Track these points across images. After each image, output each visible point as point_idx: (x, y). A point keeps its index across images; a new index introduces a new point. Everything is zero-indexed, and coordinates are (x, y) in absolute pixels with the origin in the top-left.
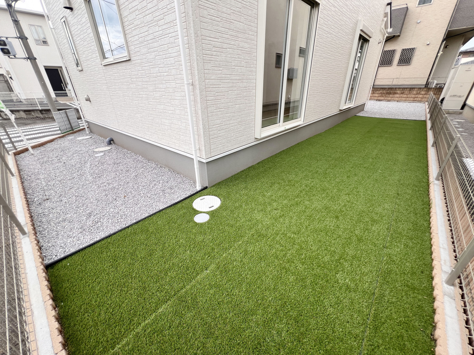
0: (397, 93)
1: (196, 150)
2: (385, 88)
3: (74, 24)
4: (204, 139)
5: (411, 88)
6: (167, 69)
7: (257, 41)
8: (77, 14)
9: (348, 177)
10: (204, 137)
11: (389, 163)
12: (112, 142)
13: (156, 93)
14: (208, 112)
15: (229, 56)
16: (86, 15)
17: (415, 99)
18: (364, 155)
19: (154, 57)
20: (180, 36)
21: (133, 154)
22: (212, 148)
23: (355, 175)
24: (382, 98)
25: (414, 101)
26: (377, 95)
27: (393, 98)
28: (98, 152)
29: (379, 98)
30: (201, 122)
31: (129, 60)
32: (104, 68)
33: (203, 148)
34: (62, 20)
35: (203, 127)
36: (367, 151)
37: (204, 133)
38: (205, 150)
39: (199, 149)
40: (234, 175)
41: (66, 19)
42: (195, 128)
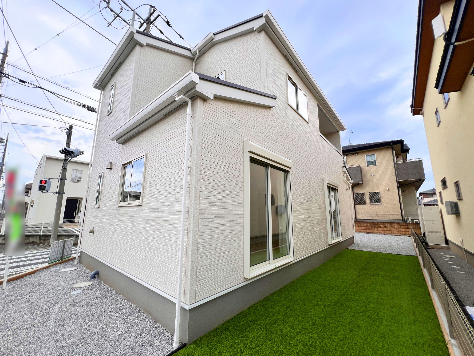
0: (381, 227)
1: (180, 294)
2: (368, 222)
3: (108, 177)
4: (191, 282)
5: (391, 223)
6: (169, 216)
7: (244, 196)
8: (114, 172)
9: (350, 330)
10: (191, 279)
11: (393, 310)
12: (96, 276)
13: (155, 233)
14: (198, 254)
15: (221, 207)
16: (120, 174)
17: (400, 232)
18: (364, 298)
19: (161, 206)
20: (183, 195)
21: (114, 292)
22: (197, 292)
23: (359, 328)
24: (369, 231)
25: (399, 234)
26: (363, 228)
27: (379, 231)
28: (77, 288)
29: (366, 231)
30: (190, 264)
31: (141, 205)
32: (118, 208)
33: (189, 291)
34: (100, 174)
35: (191, 269)
36: (366, 293)
37: (191, 275)
38: (190, 294)
39: (184, 293)
40: (220, 326)
41: (104, 174)
42: (183, 268)
